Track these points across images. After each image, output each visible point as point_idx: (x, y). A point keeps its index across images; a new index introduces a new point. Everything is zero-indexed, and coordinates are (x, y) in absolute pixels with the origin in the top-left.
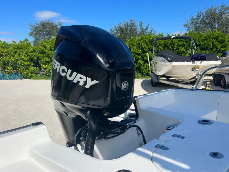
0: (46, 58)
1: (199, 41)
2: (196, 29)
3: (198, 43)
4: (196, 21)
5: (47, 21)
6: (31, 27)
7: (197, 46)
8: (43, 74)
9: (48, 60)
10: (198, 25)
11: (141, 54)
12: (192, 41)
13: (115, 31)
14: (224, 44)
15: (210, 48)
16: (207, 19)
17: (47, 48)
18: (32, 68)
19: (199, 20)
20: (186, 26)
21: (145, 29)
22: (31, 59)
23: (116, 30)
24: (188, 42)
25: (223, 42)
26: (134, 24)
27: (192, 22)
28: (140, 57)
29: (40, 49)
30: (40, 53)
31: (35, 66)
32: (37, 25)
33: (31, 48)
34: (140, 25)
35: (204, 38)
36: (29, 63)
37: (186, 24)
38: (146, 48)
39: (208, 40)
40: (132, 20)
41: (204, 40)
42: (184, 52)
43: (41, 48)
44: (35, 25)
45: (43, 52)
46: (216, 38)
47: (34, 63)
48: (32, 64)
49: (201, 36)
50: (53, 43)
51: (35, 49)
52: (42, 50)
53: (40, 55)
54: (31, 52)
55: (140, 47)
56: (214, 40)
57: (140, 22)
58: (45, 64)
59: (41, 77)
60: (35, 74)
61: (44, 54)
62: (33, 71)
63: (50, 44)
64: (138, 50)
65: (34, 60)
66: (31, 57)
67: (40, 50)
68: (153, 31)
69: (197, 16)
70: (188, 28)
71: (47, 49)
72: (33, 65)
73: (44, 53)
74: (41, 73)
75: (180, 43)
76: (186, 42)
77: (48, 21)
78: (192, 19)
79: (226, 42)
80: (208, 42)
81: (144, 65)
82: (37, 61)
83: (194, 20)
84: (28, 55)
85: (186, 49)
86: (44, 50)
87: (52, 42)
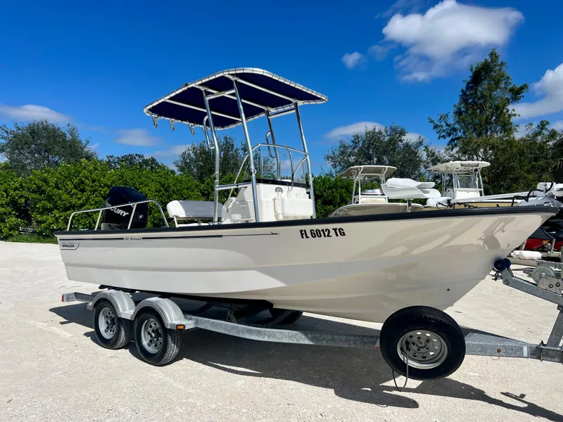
0: (46, 202)
5: (42, 123)
6: (5, 135)
8: (34, 232)
9: (49, 205)
13: (192, 155)
17: (51, 184)
18: (13, 220)
22: (13, 203)
23: (195, 153)
27: (343, 153)
29: (36, 184)
30: (34, 192)
31: (17, 217)
32: (19, 129)
33: (15, 182)
34: (243, 149)
36: (9, 209)
43: (37, 182)
44: (15, 130)
45: (40, 191)
47: (16, 211)
48: (14, 212)
50: (62, 175)
51: (24, 184)
52: (38, 186)
53: (33, 195)
54: (15, 189)
58: (42, 214)
59: (29, 239)
60: (17, 232)
61: (41, 195)
62: (15, 225)
63: (57, 178)
65: (19, 204)
66: (14, 198)
67: (34, 186)
69: (353, 142)
71: (49, 186)
72: (14, 214)
73: (42, 192)
74: (30, 230)
77: (45, 124)
82: (23, 207)
84: (8, 195)
86: (43, 188)
87: (60, 173)
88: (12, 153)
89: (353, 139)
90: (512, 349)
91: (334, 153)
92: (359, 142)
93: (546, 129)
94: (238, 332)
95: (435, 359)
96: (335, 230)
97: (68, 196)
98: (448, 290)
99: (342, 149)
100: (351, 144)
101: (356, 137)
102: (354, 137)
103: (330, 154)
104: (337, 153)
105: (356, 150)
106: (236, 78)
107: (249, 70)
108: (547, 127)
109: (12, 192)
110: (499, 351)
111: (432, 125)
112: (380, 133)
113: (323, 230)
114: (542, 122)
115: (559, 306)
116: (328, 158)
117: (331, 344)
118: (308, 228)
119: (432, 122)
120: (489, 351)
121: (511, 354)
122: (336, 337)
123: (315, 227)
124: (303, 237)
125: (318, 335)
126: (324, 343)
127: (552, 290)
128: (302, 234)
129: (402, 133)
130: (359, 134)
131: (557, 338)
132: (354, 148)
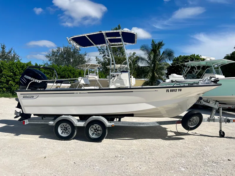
1: (59, 72)
2: (56, 61)
3: (59, 73)
4: (56, 54)
7: (58, 75)
10: (57, 57)
11: (13, 76)
12: (55, 71)
14: (75, 75)
15: (66, 77)
16: (65, 54)
19: (58, 54)
20: (48, 57)
21: (8, 53)
24: (51, 71)
25: (74, 74)
28: (11, 79)
35: (62, 70)
37: (48, 55)
38: (17, 72)
39: (65, 72)
41: (63, 71)
42: (48, 78)
46: (70, 71)
49: (61, 68)
55: (12, 71)
56: (69, 72)
57: (2, 45)
64: (9, 73)
68: (16, 55)
69: (57, 50)
70: (49, 59)
75: (46, 71)
76: (50, 71)
78: (53, 52)
79: (76, 74)
80: (65, 73)
81: (15, 86)
83: (55, 52)
85: (50, 76)
93: (135, 55)
94: (135, 125)
96: (179, 89)
106: (121, 33)
108: (135, 54)
113: (175, 90)
114: (134, 53)
118: (170, 89)
123: (172, 89)
124: (167, 92)
128: (167, 91)
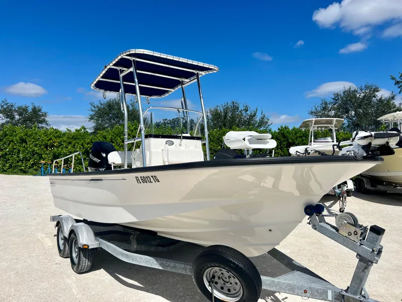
6: (94, 109)
26: (238, 108)
27: (324, 109)
32: (102, 105)
33: (88, 139)
40: (235, 102)
44: (99, 105)
54: (88, 144)
57: (244, 106)
66: (87, 149)
69: (334, 99)
84: (83, 147)
88: (97, 120)
89: (333, 97)
90: (318, 290)
91: (316, 109)
92: (338, 99)
95: (237, 295)
96: (153, 177)
97: (118, 147)
98: (270, 230)
99: (324, 105)
100: (332, 101)
101: (336, 95)
102: (334, 95)
103: (314, 110)
104: (319, 109)
105: (336, 106)
106: (133, 58)
107: (133, 51)
109: (86, 145)
110: (305, 292)
111: (394, 82)
112: (355, 91)
113: (146, 177)
115: (357, 254)
116: (312, 113)
117: (174, 270)
119: (393, 79)
120: (296, 291)
121: (316, 296)
122: (177, 265)
125: (165, 262)
126: (169, 269)
127: (351, 237)
128: (137, 180)
129: (376, 90)
130: (339, 93)
131: (356, 286)
132: (334, 104)
